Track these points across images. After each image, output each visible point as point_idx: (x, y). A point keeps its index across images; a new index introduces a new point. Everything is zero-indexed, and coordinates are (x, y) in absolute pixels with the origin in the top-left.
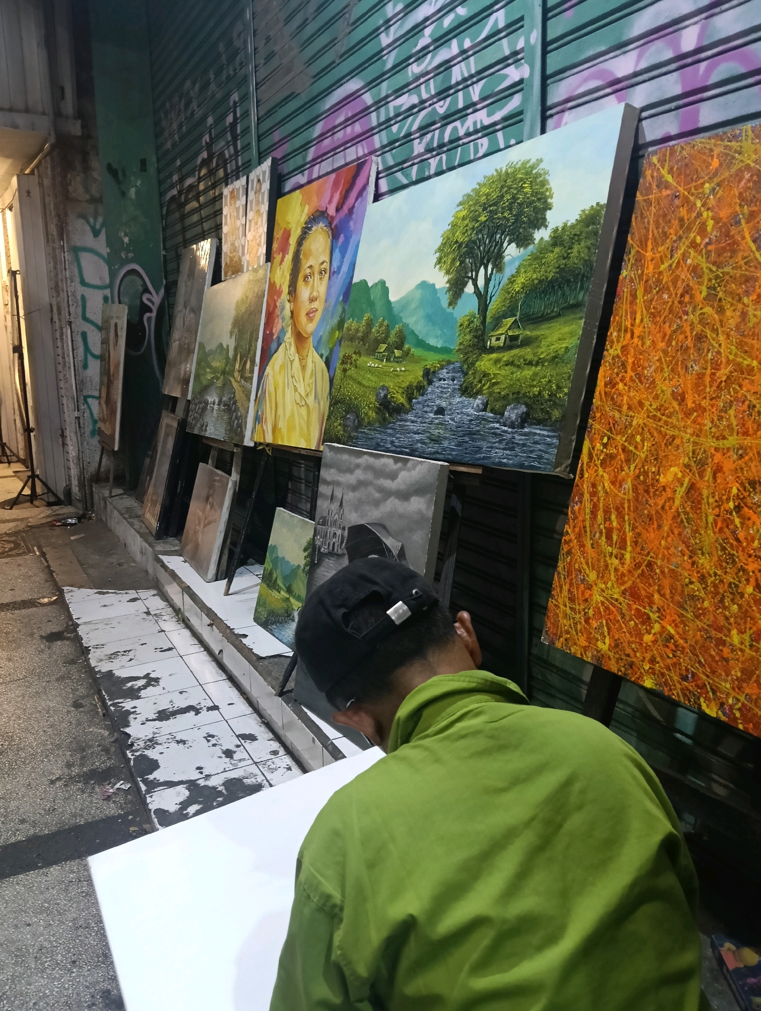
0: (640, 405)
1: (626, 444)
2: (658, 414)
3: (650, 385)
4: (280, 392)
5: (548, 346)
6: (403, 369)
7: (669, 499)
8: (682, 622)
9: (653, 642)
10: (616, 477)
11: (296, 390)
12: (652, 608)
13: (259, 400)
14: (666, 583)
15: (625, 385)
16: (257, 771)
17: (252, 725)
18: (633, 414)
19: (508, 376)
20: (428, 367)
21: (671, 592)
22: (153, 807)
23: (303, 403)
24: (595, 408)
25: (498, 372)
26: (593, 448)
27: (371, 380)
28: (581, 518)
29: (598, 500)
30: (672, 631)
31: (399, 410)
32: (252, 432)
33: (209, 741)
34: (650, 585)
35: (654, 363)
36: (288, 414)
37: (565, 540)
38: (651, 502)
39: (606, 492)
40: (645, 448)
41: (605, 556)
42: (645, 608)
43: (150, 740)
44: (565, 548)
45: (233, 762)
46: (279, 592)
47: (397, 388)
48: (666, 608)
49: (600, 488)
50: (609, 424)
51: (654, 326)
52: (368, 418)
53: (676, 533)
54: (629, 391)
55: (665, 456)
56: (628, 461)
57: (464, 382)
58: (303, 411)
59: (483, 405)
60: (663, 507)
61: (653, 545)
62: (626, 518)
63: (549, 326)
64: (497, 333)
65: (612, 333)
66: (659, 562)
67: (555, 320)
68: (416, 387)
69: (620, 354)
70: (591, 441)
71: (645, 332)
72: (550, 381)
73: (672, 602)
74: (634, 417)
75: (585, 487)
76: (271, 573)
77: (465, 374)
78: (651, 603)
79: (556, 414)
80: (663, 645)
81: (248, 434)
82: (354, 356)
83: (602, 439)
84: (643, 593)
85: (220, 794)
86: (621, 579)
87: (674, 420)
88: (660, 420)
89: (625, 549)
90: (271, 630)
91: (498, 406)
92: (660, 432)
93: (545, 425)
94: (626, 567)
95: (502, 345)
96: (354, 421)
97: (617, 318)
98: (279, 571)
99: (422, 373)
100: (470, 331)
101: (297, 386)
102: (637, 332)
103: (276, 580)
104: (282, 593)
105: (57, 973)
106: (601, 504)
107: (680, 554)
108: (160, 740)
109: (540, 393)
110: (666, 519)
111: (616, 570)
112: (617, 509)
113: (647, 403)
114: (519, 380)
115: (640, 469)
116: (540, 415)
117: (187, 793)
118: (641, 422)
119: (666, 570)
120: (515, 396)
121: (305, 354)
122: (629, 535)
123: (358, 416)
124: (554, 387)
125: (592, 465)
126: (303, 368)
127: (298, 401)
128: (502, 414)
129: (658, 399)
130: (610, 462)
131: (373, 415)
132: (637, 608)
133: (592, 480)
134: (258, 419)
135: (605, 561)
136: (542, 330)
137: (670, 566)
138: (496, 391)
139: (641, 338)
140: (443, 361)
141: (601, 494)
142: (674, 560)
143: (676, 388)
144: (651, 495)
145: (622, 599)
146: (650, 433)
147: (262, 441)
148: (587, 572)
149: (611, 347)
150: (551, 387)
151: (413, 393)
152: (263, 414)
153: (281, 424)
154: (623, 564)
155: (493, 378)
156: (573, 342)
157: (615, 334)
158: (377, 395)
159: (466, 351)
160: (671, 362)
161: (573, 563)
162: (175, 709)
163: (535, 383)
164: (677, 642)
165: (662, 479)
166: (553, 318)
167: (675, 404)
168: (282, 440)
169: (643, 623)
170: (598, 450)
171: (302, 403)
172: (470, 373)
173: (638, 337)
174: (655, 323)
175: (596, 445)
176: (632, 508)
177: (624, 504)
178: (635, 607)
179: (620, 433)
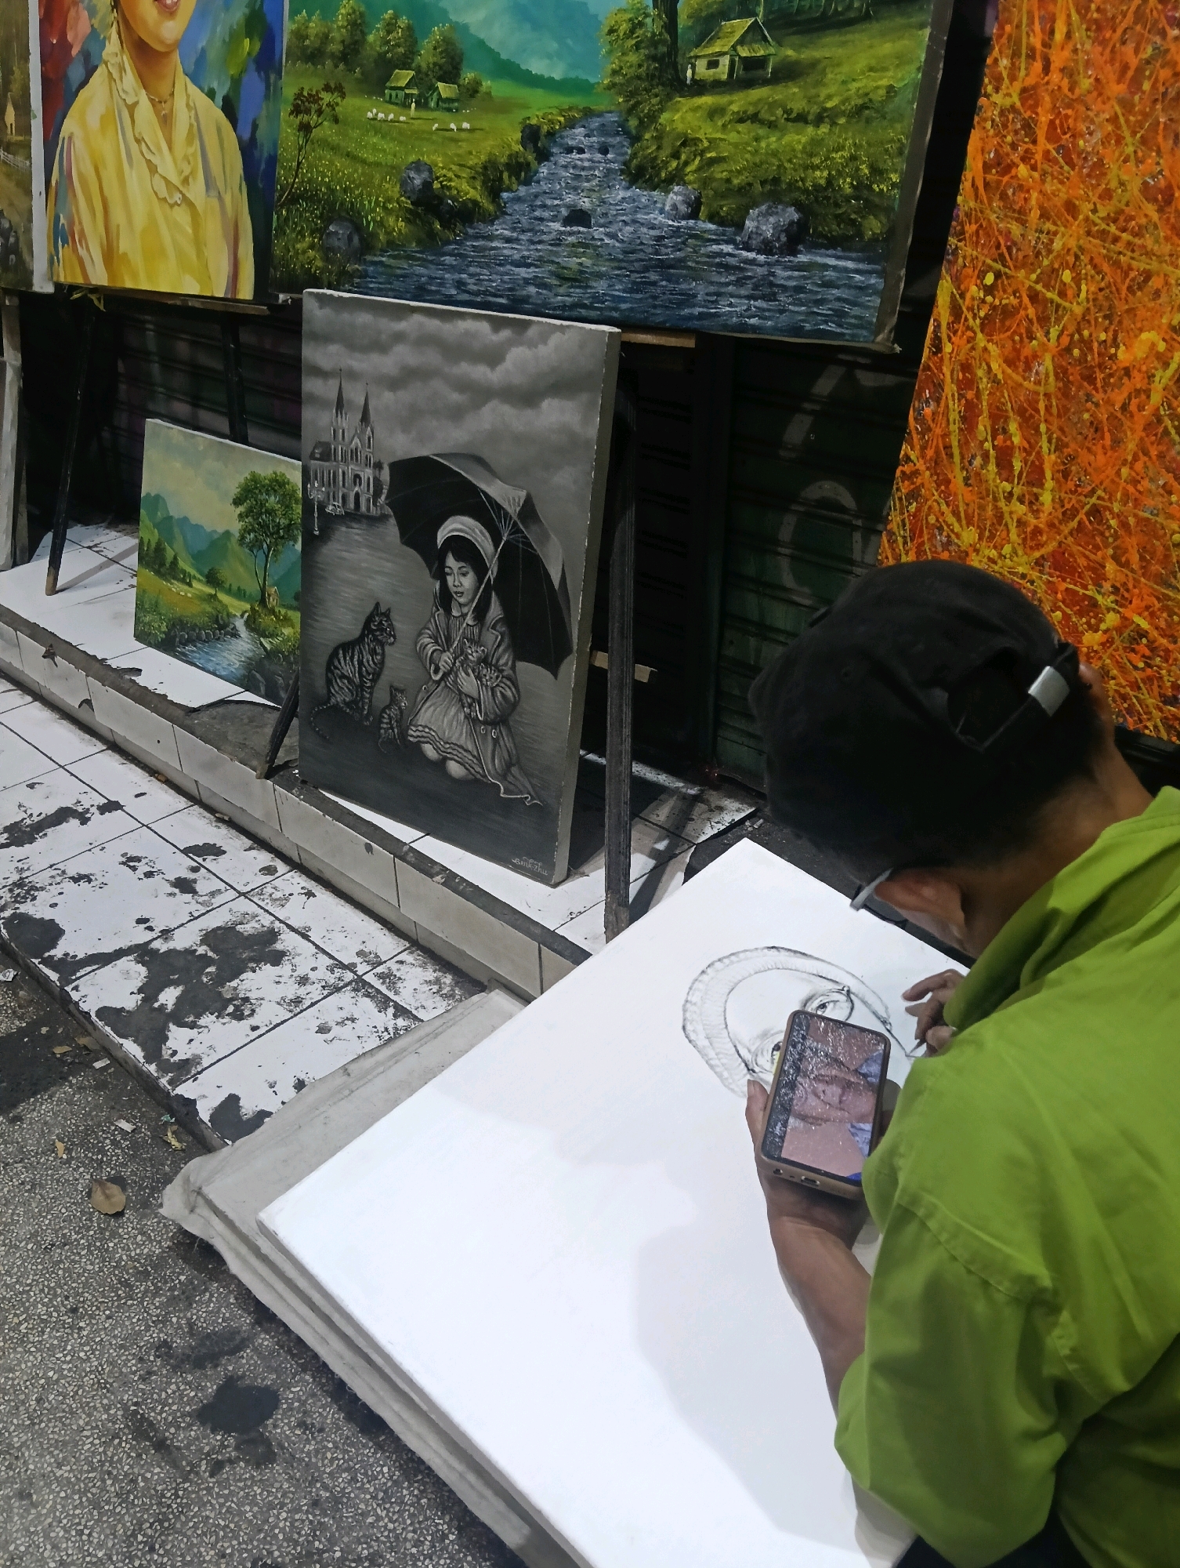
0: (1068, 211)
1: (1039, 287)
2: (1113, 229)
3: (1091, 170)
4: (109, 174)
5: (844, 82)
6: (466, 125)
7: (1138, 392)
8: (1165, 608)
9: (1103, 644)
10: (1017, 351)
11: (153, 169)
12: (1101, 587)
13: (59, 192)
14: (1132, 543)
15: (1034, 168)
16: (252, 908)
17: (201, 829)
18: (1053, 228)
19: (747, 144)
20: (534, 121)
21: (1142, 558)
22: (90, 1006)
23: (177, 197)
24: (961, 214)
25: (719, 135)
26: (962, 296)
27: (383, 150)
28: (938, 431)
29: (978, 395)
30: (1144, 624)
31: (467, 214)
32: (51, 263)
33: (134, 869)
34: (1097, 548)
35: (1101, 126)
36: (140, 221)
37: (903, 473)
38: (1098, 397)
39: (995, 380)
40: (1083, 295)
41: (995, 499)
42: (1085, 587)
43: (19, 884)
44: (905, 488)
45: (201, 900)
46: (190, 585)
47: (454, 168)
48: (1130, 586)
49: (980, 373)
50: (998, 246)
51: (1100, 49)
52: (388, 233)
53: (1154, 452)
54: (1043, 181)
55: (1128, 311)
56: (1043, 321)
57: (634, 155)
58: (182, 216)
59: (689, 205)
60: (1124, 408)
61: (1102, 476)
62: (1043, 428)
63: (843, 38)
64: (710, 51)
65: (996, 61)
66: (1116, 507)
67: (858, 27)
68: (508, 166)
69: (1018, 104)
70: (957, 280)
71: (1076, 61)
72: (853, 158)
73: (1144, 575)
74: (1055, 233)
75: (946, 370)
76: (159, 550)
77: (635, 139)
78: (1099, 578)
79: (874, 226)
80: (1125, 648)
81: (39, 265)
82: (323, 95)
83: (982, 275)
84: (1082, 562)
85: (205, 960)
86: (1032, 539)
87: (1148, 241)
88: (1116, 240)
89: (1041, 486)
90: (185, 655)
91: (726, 208)
92: (1117, 264)
93: (850, 250)
94: (1044, 517)
95: (725, 77)
96: (350, 239)
97: (1008, 28)
98: (179, 544)
99: (519, 135)
100: (637, 46)
101: (155, 160)
102: (1058, 59)
103: (175, 562)
104: (195, 584)
105: (50, 1337)
106: (985, 403)
107: (1161, 491)
108: (40, 880)
109: (830, 181)
110: (1131, 429)
111: (1021, 523)
112: (1021, 412)
113: (1086, 208)
114: (775, 154)
115: (1072, 336)
116: (834, 227)
117: (143, 971)
118: (1072, 243)
119: (1132, 521)
120: (768, 187)
121: (164, 89)
122: (1050, 460)
123: (358, 228)
124: (865, 170)
125: (961, 327)
126: (166, 121)
127: (163, 193)
128: (740, 226)
129: (1110, 198)
130: (1002, 321)
131: (399, 226)
132: (1067, 589)
133: (962, 357)
134: (61, 235)
135: (996, 508)
136: (826, 48)
137: (1141, 513)
138: (719, 176)
139: (1068, 72)
140: (570, 109)
141: (984, 384)
142: (1149, 502)
143: (1153, 177)
144: (1099, 385)
145: (1035, 574)
146: (1095, 267)
147: (80, 280)
148: (957, 528)
149: (997, 90)
150: (858, 169)
151: (501, 179)
152: (71, 223)
153: (124, 244)
154: (1036, 513)
155: (708, 149)
156: (907, 77)
157: (1004, 62)
158: (404, 183)
159: (630, 88)
160: (1141, 125)
161: (923, 514)
162: (36, 819)
163: (816, 161)
164: (1154, 641)
165: (1122, 354)
166: (850, 23)
167: (1151, 209)
168: (135, 276)
169: (1081, 614)
170: (973, 299)
171: (175, 196)
172: (647, 136)
173: (1062, 70)
174: (1103, 43)
175: (967, 290)
176: (1054, 410)
177: (1037, 402)
178: (1063, 586)
179: (1024, 265)
